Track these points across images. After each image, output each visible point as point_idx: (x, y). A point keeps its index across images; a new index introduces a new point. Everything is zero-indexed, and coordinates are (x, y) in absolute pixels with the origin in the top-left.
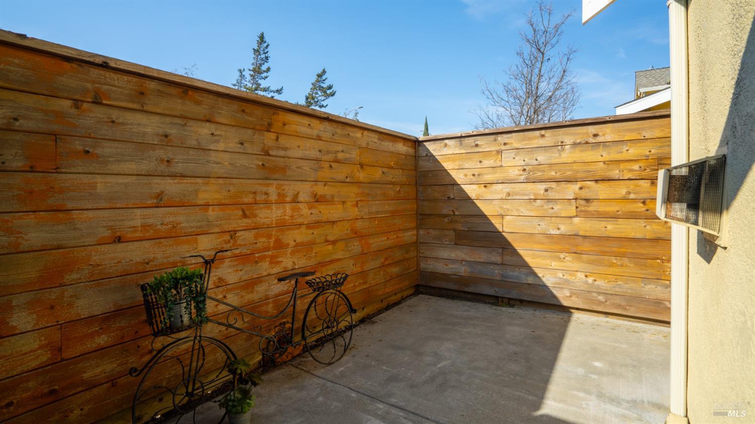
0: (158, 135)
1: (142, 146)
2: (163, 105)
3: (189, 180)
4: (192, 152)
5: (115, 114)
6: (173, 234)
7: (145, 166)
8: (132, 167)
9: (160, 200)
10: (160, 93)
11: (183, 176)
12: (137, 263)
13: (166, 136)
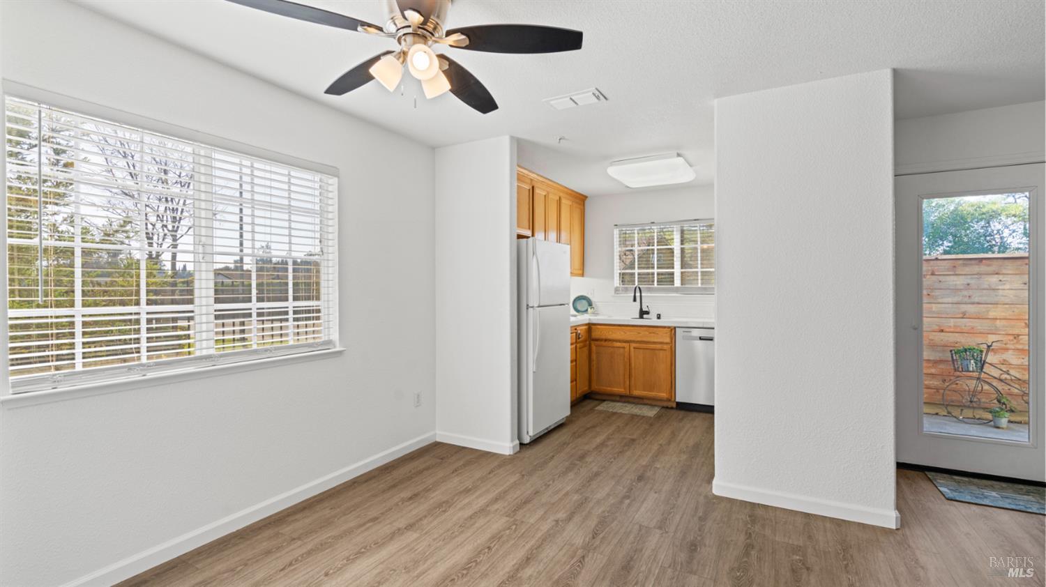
0: (963, 284)
1: (956, 290)
2: (967, 270)
3: (982, 306)
4: (984, 291)
5: (941, 278)
6: (972, 332)
7: (956, 299)
8: (949, 300)
9: (964, 315)
10: (965, 265)
11: (978, 303)
12: (951, 343)
13: (968, 285)
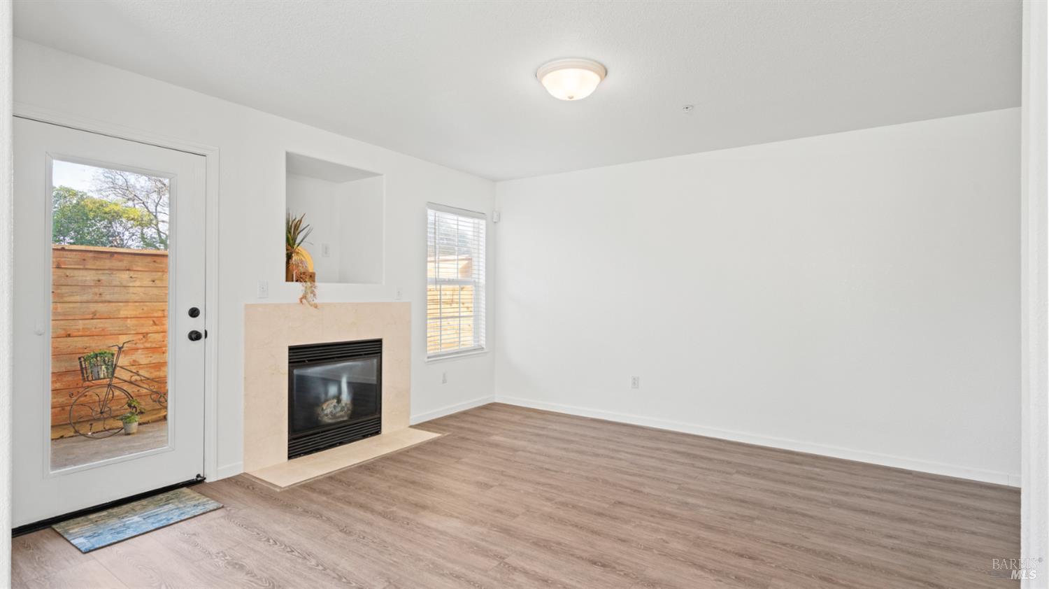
0: (94, 280)
1: (84, 287)
2: (99, 264)
3: (113, 304)
4: (116, 288)
5: (68, 272)
6: (103, 334)
7: (85, 298)
8: (78, 298)
9: (94, 316)
10: (95, 258)
11: (109, 302)
12: (79, 348)
13: (99, 281)
